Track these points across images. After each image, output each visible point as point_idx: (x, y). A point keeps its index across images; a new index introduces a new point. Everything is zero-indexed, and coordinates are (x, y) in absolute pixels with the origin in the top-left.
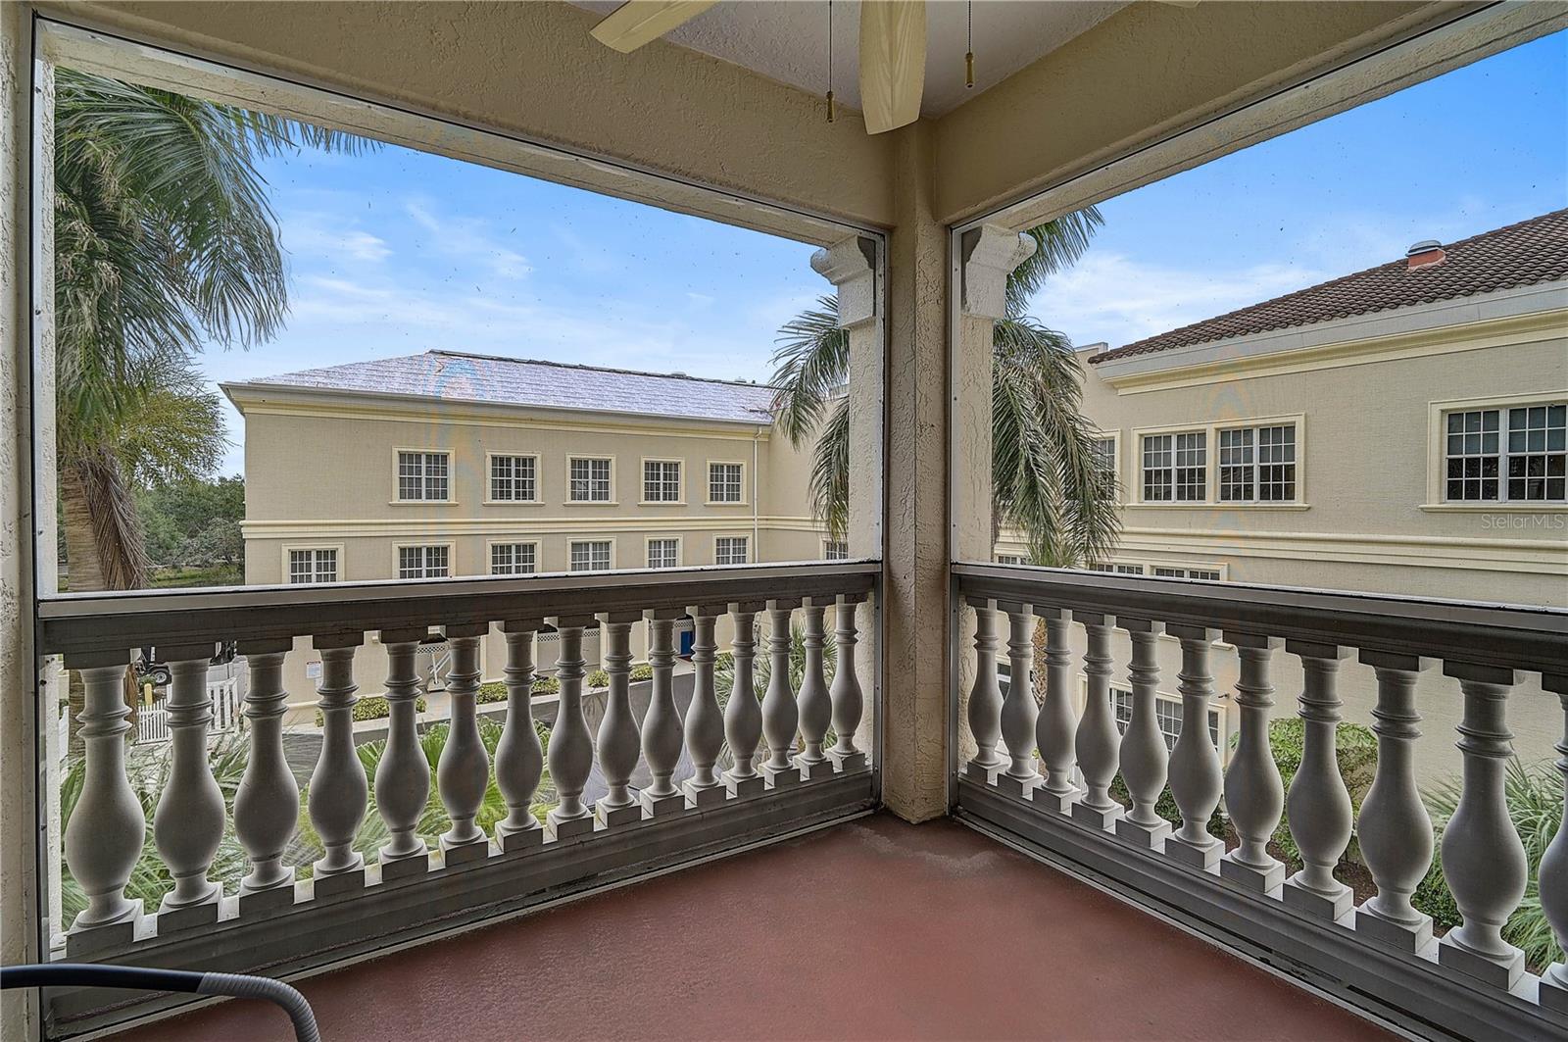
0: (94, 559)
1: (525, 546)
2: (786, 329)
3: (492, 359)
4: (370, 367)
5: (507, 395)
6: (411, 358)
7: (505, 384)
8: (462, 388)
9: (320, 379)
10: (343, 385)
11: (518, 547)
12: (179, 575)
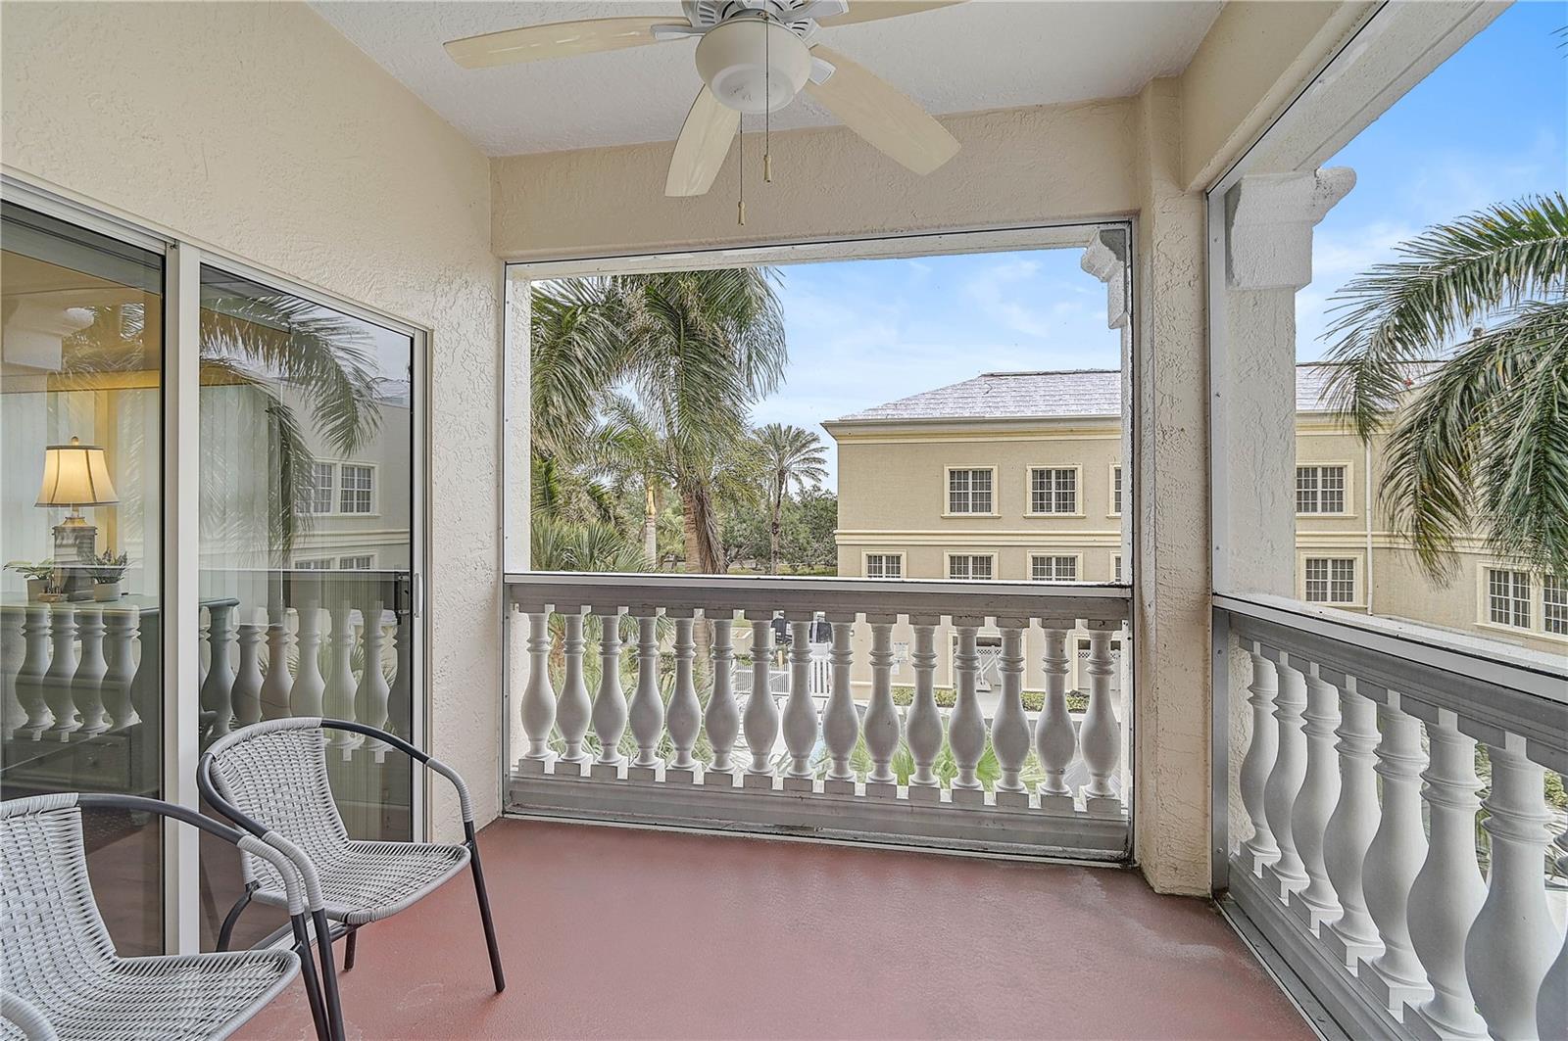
0: (697, 555)
1: (1065, 559)
2: (1337, 295)
3: (1039, 374)
4: (928, 396)
5: (1048, 408)
6: (964, 384)
7: (1048, 398)
8: (1008, 406)
9: (889, 412)
10: (906, 415)
11: (1058, 559)
12: (812, 572)
